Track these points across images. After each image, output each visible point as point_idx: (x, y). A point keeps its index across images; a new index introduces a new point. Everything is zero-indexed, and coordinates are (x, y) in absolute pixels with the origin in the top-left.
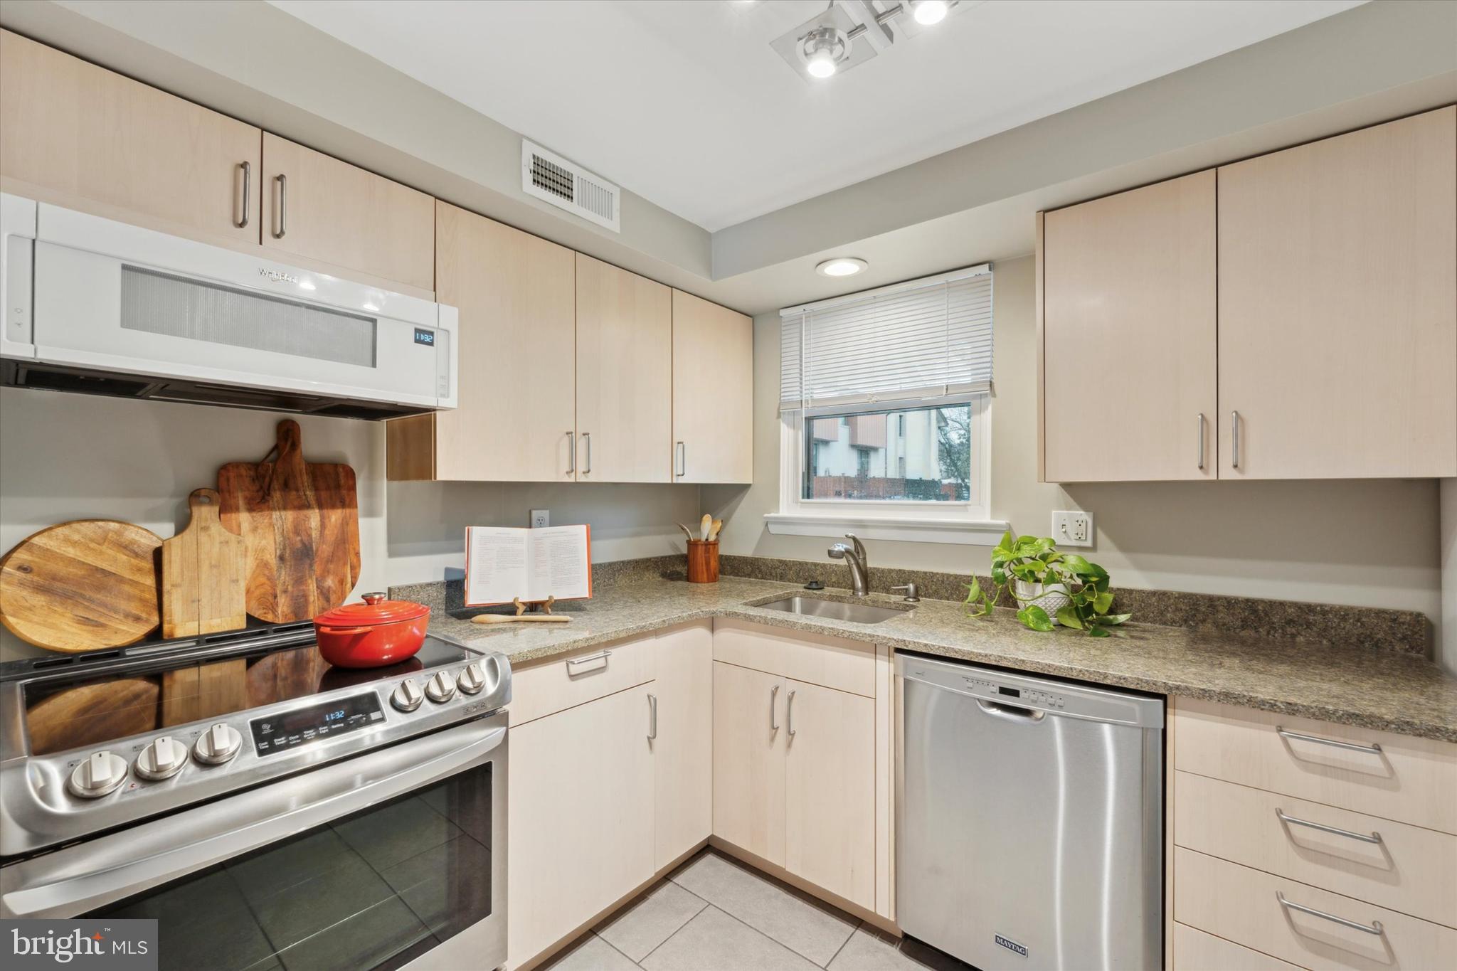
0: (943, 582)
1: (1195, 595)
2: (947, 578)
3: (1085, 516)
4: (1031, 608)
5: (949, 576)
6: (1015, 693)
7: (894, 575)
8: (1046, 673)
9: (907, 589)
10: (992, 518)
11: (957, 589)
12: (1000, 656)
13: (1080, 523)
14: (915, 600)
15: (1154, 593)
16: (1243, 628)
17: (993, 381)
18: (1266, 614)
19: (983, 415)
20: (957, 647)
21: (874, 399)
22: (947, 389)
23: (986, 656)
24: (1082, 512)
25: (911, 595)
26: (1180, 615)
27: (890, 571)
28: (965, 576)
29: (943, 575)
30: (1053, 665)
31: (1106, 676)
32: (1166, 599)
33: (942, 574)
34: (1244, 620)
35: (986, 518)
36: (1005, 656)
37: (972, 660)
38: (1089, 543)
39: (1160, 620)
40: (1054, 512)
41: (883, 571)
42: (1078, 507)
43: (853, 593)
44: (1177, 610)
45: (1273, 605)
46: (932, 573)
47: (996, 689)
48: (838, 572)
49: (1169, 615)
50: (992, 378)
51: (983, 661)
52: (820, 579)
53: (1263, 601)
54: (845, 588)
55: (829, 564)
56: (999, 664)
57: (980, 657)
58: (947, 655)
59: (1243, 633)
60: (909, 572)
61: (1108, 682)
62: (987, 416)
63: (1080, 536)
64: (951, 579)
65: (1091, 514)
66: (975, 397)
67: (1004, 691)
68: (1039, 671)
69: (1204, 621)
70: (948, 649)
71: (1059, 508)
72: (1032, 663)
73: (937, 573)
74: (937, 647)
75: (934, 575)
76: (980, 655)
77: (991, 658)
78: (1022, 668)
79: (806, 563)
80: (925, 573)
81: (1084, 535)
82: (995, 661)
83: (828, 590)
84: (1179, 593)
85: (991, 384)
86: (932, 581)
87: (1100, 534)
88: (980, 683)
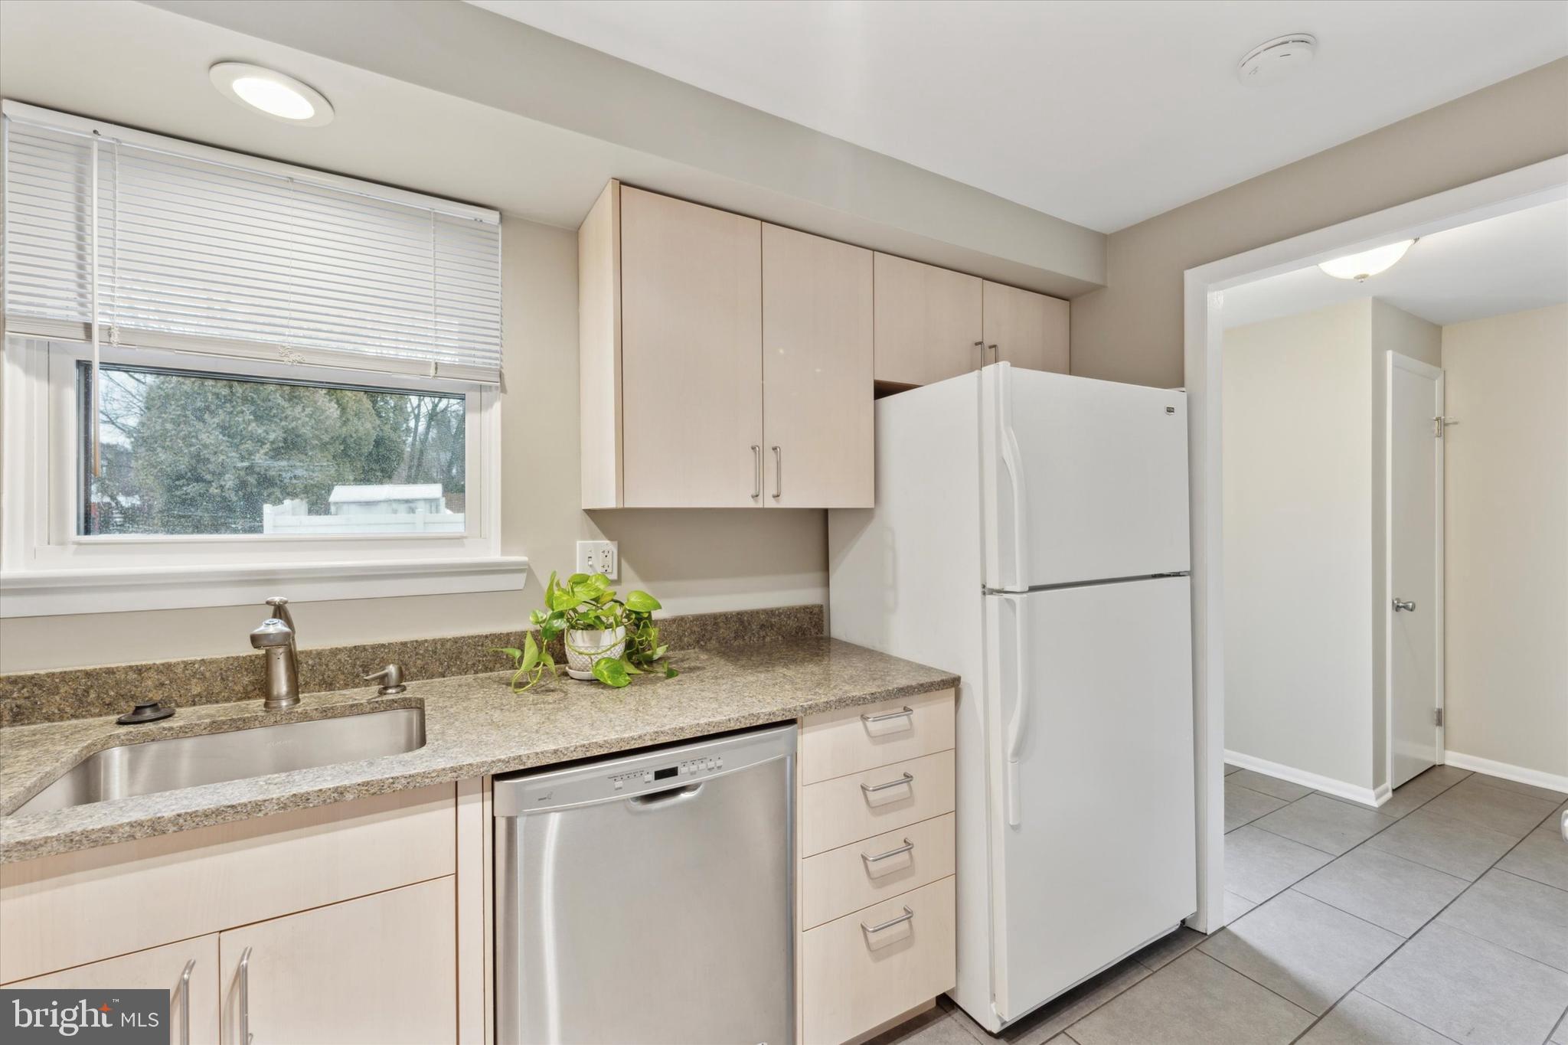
0: (435, 652)
1: (704, 616)
2: (442, 645)
3: (611, 546)
4: (603, 662)
5: (443, 642)
6: (672, 772)
7: (343, 657)
8: (706, 734)
9: (386, 675)
10: (504, 552)
11: (457, 658)
12: (657, 732)
13: (606, 554)
14: (399, 689)
15: (674, 620)
16: (735, 638)
17: (503, 371)
18: (749, 624)
19: (486, 415)
20: (600, 739)
21: (293, 357)
22: (436, 369)
23: (640, 737)
24: (608, 542)
25: (393, 683)
26: (693, 637)
27: (335, 652)
28: (469, 638)
29: (435, 642)
30: (712, 722)
31: (758, 716)
32: (683, 624)
33: (434, 640)
34: (736, 632)
35: (493, 554)
36: (662, 729)
37: (623, 749)
38: (614, 576)
39: (680, 646)
40: (578, 542)
41: (320, 654)
42: (604, 537)
43: (266, 705)
44: (693, 632)
45: (754, 614)
46: (417, 641)
47: (651, 777)
48: (208, 674)
49: (686, 639)
50: (502, 367)
51: (637, 746)
52: (156, 696)
53: (746, 612)
54: (228, 700)
55: (183, 662)
56: (656, 742)
57: (633, 742)
58: (589, 755)
59: (736, 643)
60: (373, 647)
61: (760, 722)
62: (494, 414)
63: (606, 568)
64: (448, 645)
65: (616, 542)
66: (472, 388)
67: (660, 775)
68: (699, 734)
69: (710, 639)
70: (587, 747)
71: (583, 538)
72: (691, 727)
73: (426, 641)
74: (572, 749)
75: (419, 643)
76: (633, 738)
77: (646, 738)
78: (682, 738)
79: (110, 672)
80: (404, 644)
81: (610, 566)
82: (651, 740)
83: (185, 715)
84: (693, 616)
85: (501, 375)
86: (417, 654)
87: (624, 563)
88: (632, 776)
